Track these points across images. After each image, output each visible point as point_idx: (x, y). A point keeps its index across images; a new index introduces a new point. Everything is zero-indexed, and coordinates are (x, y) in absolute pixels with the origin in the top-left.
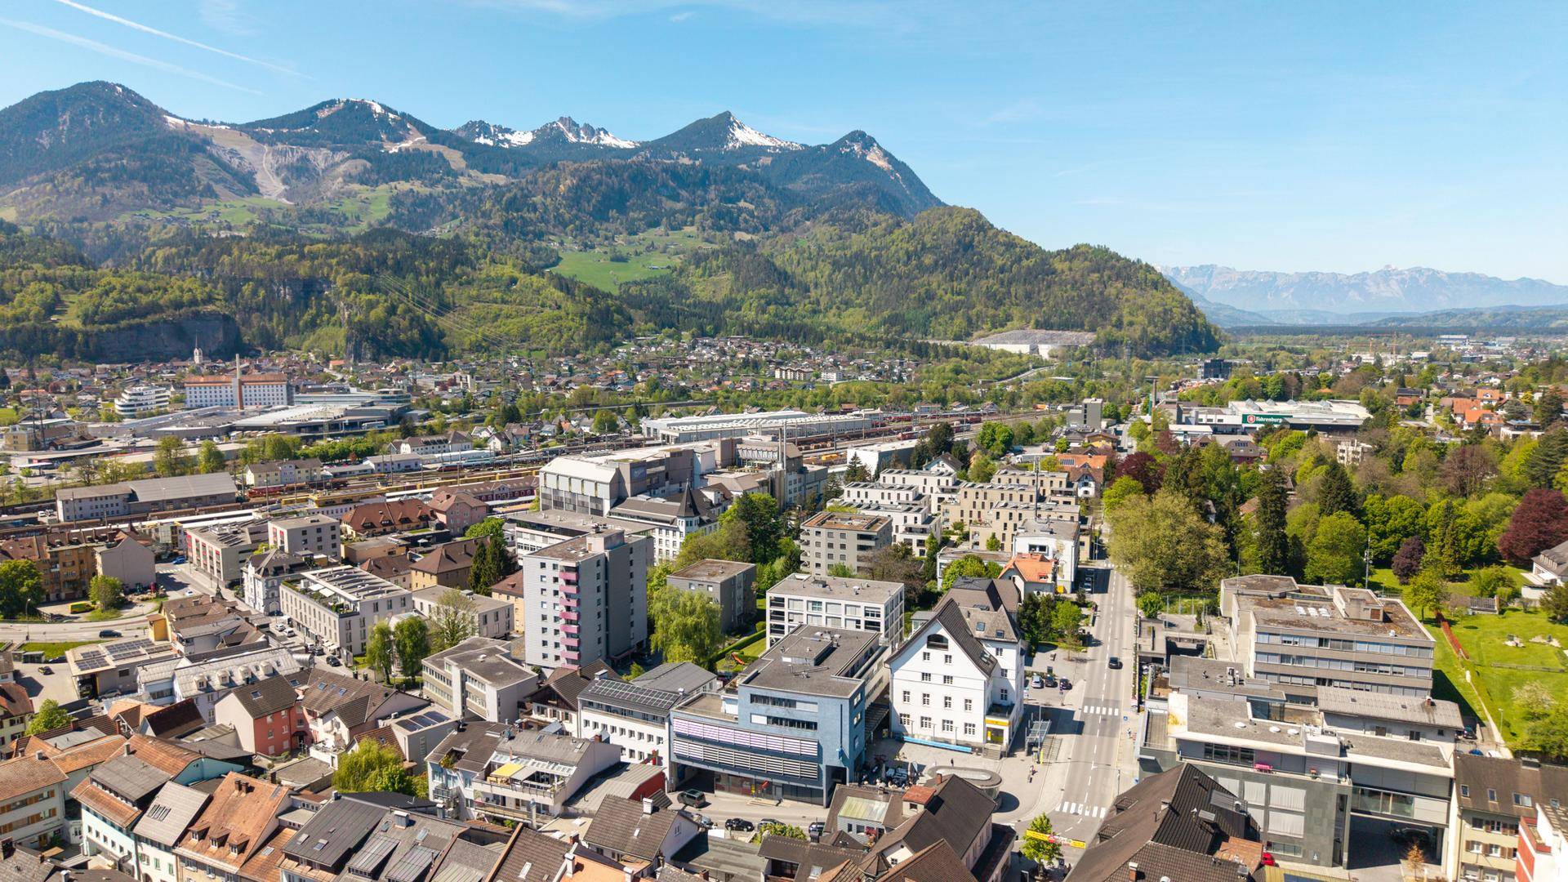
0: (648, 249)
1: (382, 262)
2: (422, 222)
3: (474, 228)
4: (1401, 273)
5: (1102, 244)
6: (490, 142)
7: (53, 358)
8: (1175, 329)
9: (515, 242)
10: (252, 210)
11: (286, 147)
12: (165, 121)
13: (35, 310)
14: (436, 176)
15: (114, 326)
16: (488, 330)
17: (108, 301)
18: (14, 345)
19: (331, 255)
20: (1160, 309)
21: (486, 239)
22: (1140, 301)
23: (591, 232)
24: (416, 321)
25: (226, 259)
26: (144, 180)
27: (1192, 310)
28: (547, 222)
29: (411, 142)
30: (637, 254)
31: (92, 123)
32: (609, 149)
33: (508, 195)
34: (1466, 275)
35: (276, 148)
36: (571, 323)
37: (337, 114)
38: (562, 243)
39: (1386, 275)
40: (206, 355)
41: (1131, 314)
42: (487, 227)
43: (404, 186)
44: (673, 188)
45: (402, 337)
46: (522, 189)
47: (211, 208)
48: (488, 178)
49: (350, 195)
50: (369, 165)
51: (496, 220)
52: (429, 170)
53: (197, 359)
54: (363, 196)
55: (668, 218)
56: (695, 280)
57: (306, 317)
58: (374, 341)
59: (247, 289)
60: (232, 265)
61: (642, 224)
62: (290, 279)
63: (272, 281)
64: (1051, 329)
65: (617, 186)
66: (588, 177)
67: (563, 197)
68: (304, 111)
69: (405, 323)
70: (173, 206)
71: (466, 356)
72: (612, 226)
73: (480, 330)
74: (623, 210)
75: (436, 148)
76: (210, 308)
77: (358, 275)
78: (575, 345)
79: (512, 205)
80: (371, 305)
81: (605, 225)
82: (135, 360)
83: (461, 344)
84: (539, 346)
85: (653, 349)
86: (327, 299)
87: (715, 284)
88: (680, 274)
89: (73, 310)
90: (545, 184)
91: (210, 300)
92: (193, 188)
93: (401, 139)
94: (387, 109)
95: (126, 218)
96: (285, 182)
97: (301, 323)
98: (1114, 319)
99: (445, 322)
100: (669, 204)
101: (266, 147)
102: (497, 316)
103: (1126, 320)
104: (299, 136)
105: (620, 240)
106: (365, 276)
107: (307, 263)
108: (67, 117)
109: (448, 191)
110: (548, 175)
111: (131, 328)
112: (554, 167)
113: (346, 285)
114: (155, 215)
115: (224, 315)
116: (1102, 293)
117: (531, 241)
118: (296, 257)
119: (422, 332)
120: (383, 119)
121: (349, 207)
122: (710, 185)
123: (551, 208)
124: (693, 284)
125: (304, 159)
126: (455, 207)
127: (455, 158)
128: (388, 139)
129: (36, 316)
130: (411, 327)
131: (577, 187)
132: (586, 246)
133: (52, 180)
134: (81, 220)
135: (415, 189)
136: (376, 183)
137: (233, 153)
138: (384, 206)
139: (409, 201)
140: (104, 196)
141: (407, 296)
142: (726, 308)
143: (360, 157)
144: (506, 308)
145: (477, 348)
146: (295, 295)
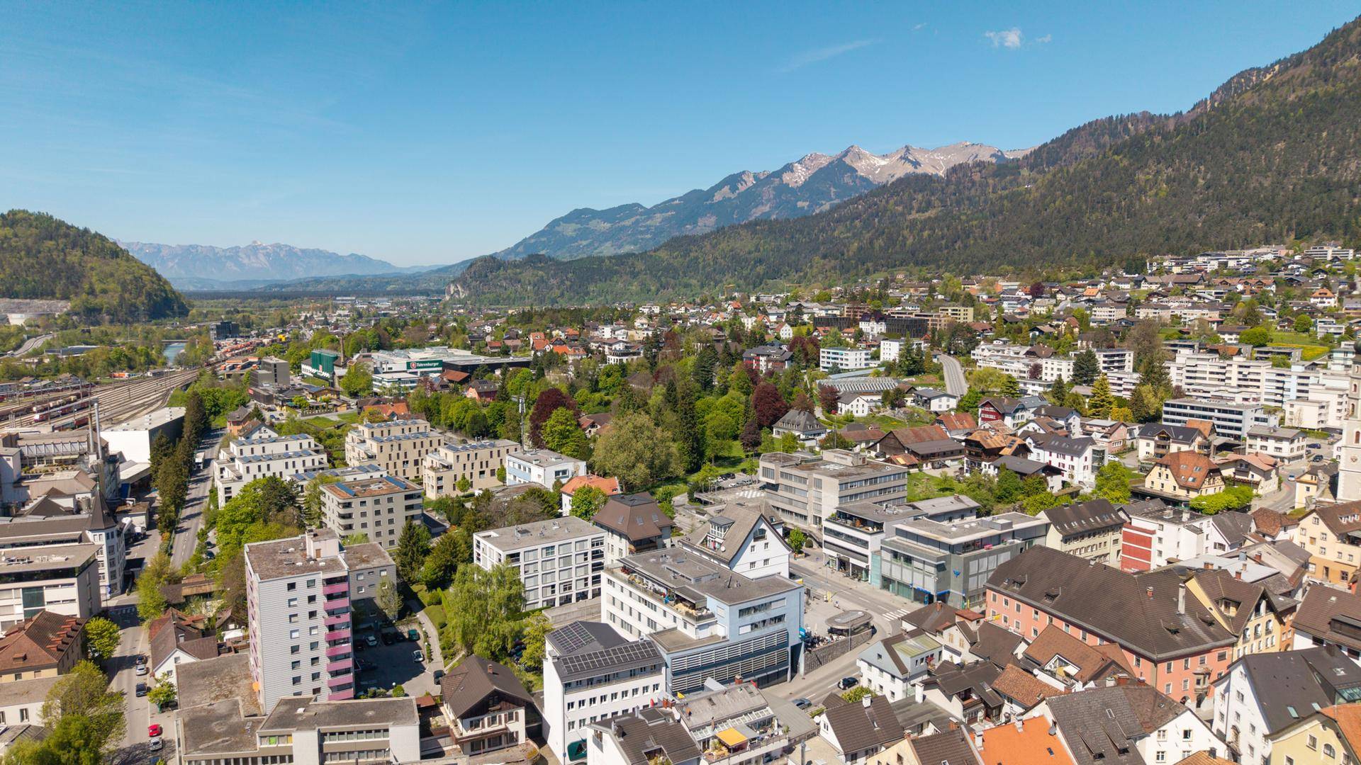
4: (265, 248)
5: (43, 211)
8: (149, 295)
20: (129, 277)
22: (107, 269)
27: (159, 278)
34: (313, 251)
39: (254, 249)
41: (101, 281)
64: (17, 297)
98: (86, 286)
103: (98, 287)
116: (64, 261)
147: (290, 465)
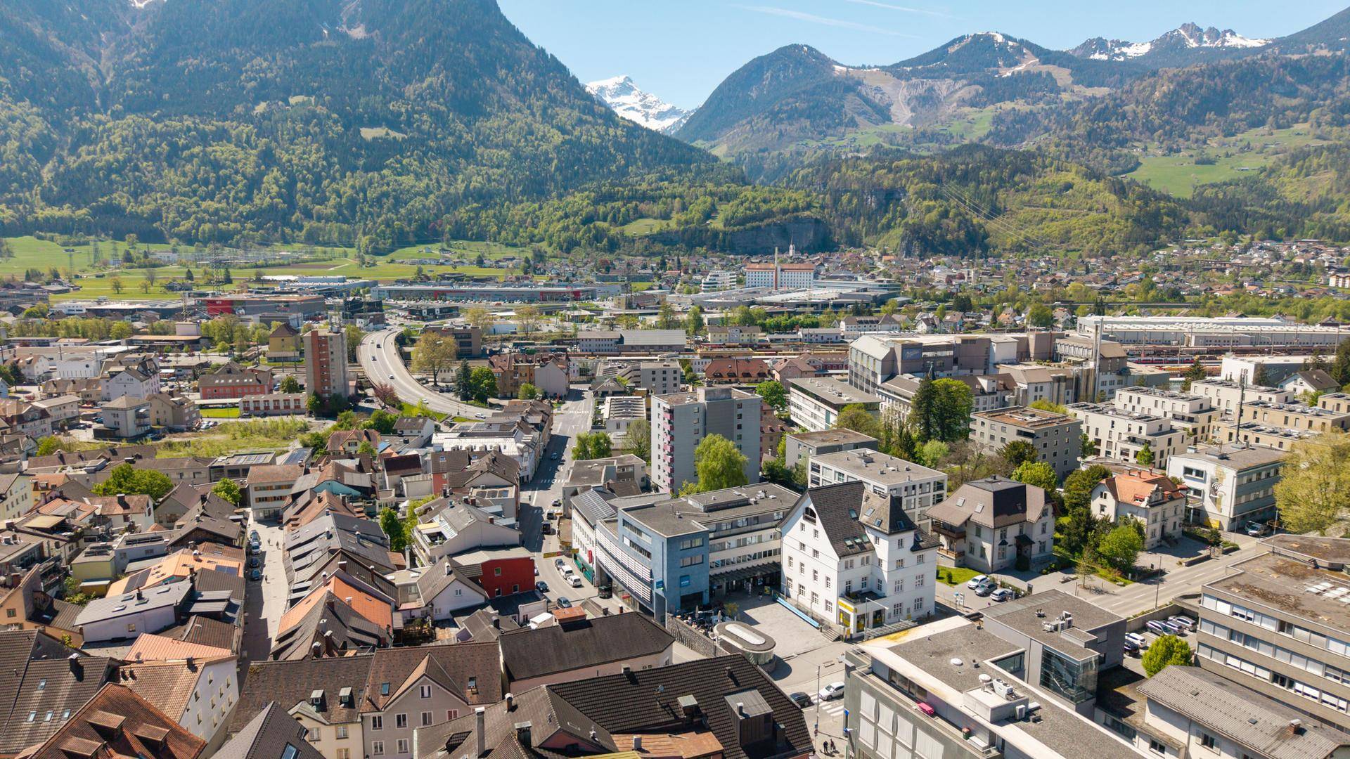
0: (1242, 150)
1: (951, 173)
2: (1016, 138)
3: (1056, 140)
6: (1104, 57)
7: (703, 250)
9: (1095, 151)
10: (880, 135)
11: (918, 81)
12: (833, 70)
13: (698, 215)
14: (1040, 94)
15: (742, 227)
16: (1032, 232)
17: (741, 209)
18: (683, 241)
19: (910, 169)
21: (1066, 149)
23: (1181, 136)
24: (965, 223)
25: (836, 175)
26: (808, 117)
28: (1133, 130)
29: (1024, 65)
30: (1227, 155)
31: (785, 77)
32: (1233, 50)
33: (1100, 106)
35: (910, 82)
36: (1115, 226)
37: (964, 48)
38: (1145, 149)
40: (797, 250)
42: (1070, 138)
43: (1008, 105)
44: (1291, 84)
45: (949, 237)
46: (1115, 100)
47: (852, 135)
48: (1089, 92)
49: (960, 117)
50: (981, 89)
51: (1081, 130)
52: (1034, 90)
53: (791, 253)
54: (970, 118)
55: (1276, 117)
56: (1286, 180)
57: (884, 221)
58: (923, 240)
59: (845, 199)
60: (839, 180)
61: (1243, 125)
62: (876, 190)
63: (863, 192)
65: (1219, 88)
66: (1187, 81)
67: (1157, 104)
68: (938, 49)
69: (954, 225)
70: (825, 136)
71: (1007, 254)
72: (1206, 129)
73: (1023, 232)
74: (1222, 111)
75: (1045, 68)
76: (807, 213)
77: (928, 184)
78: (1112, 247)
79: (1103, 115)
80: (929, 209)
81: (1199, 128)
82: (753, 253)
83: (1003, 243)
84: (1078, 248)
85: (1197, 252)
86: (902, 205)
87: (1310, 184)
88: (1269, 176)
89: (721, 216)
90: (1140, 92)
91: (809, 206)
92: (841, 120)
93: (1016, 64)
94: (1007, 38)
95: (792, 147)
96: (913, 110)
97: (879, 226)
99: (992, 225)
100: (1280, 101)
101: (903, 83)
102: (1043, 219)
104: (929, 71)
105: (1213, 142)
106: (933, 186)
107: (891, 176)
108: (769, 74)
109: (1047, 107)
110: (1144, 83)
111: (753, 228)
112: (1154, 74)
113: (916, 193)
114: (813, 144)
115: (816, 219)
117: (1112, 149)
118: (886, 171)
119: (968, 233)
120: (1003, 47)
121: (956, 128)
122: (1341, 77)
123: (1141, 115)
124: (1283, 184)
125: (931, 89)
126: (1050, 121)
127: (1062, 76)
128: (1004, 65)
129: (698, 220)
130: (959, 228)
131: (1174, 93)
132: (1171, 150)
133: (750, 122)
134: (763, 151)
135: (1017, 107)
136: (985, 105)
137: (878, 90)
138: (987, 125)
139: (1010, 118)
140: (781, 131)
141: (965, 202)
142: (1316, 210)
143: (976, 83)
144: (1053, 212)
145: (1018, 248)
146: (879, 204)
147: (1160, 404)
